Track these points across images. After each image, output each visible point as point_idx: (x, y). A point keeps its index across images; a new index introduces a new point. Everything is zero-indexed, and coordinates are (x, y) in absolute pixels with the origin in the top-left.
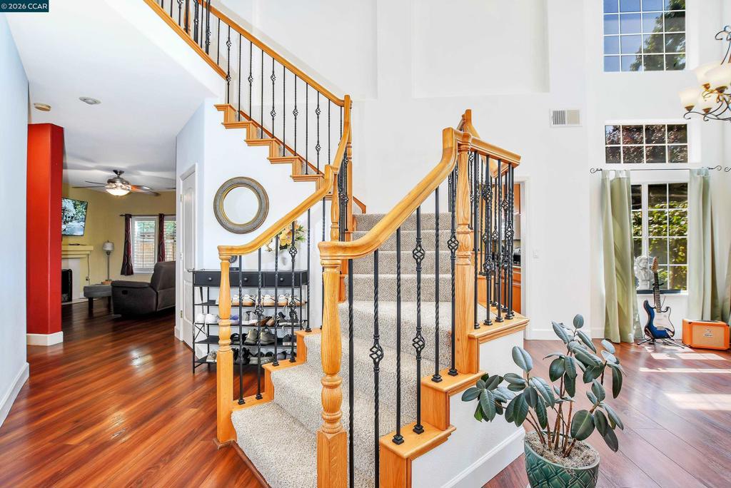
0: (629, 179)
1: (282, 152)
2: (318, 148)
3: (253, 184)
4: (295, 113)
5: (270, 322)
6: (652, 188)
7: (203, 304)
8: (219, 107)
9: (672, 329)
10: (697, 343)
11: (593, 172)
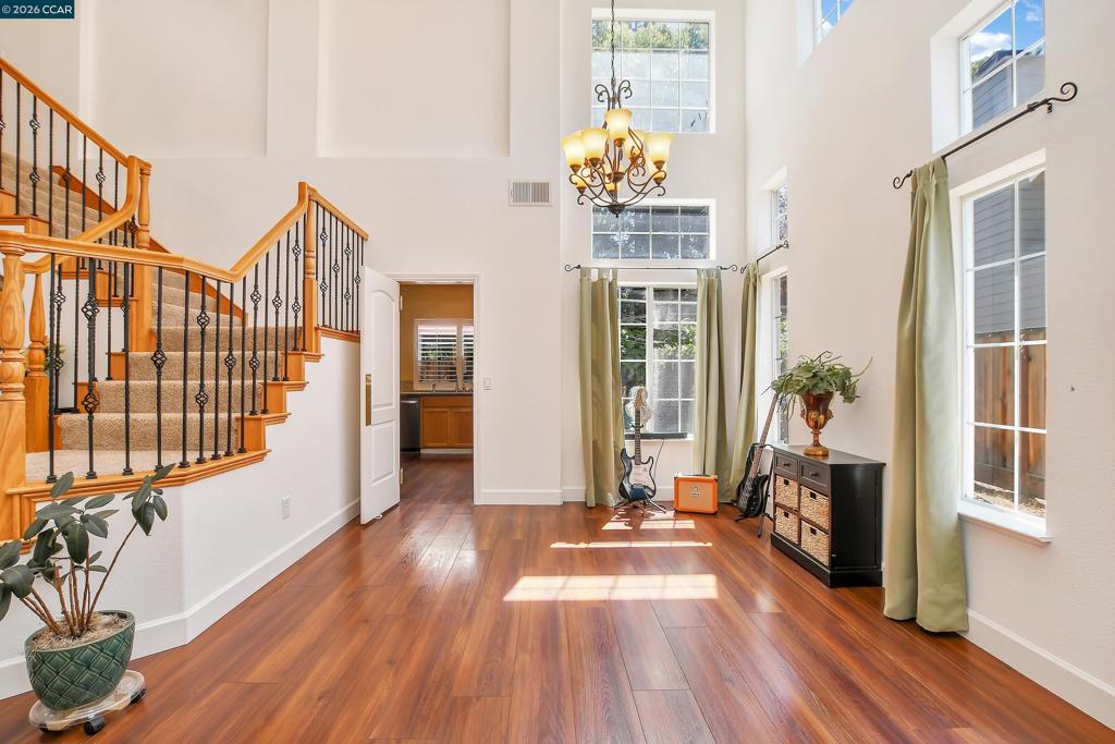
6: (658, 293)
9: (652, 487)
10: (683, 505)
11: (568, 269)
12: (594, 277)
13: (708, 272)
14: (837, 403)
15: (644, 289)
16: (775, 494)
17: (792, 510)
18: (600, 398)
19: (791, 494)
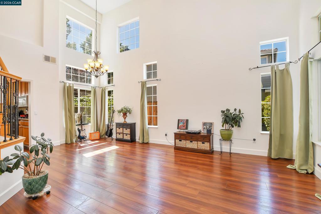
0: (73, 86)
6: (81, 90)
9: (85, 136)
10: (92, 139)
11: (60, 82)
12: (68, 85)
13: (93, 87)
14: (128, 114)
15: (77, 89)
16: (116, 131)
17: (121, 133)
18: (70, 116)
19: (120, 130)
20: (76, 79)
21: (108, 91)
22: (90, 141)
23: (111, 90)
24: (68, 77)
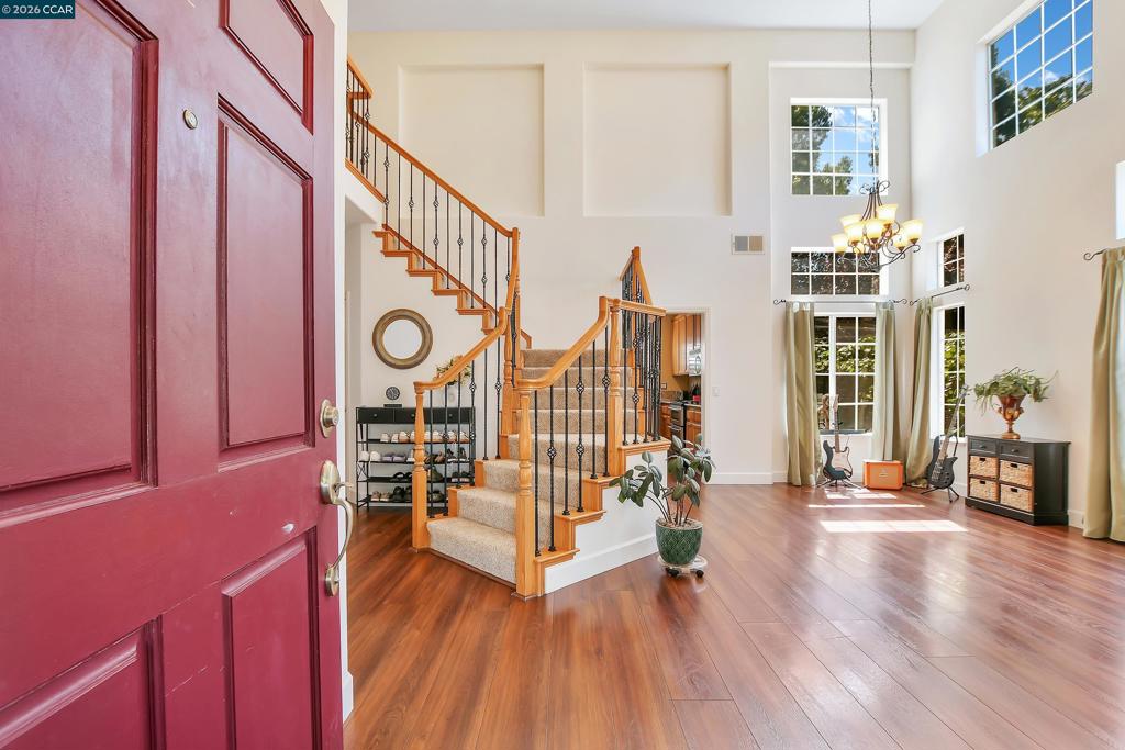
0: (812, 311)
1: (445, 283)
2: (484, 281)
3: (416, 317)
4: (460, 243)
5: (439, 459)
6: (839, 320)
7: (363, 442)
8: (377, 234)
9: (849, 469)
10: (875, 483)
11: (776, 303)
12: (796, 308)
13: (885, 305)
14: (1027, 402)
15: (828, 318)
16: (969, 468)
17: (989, 478)
18: (802, 403)
19: (988, 467)
20: (821, 285)
21: (946, 311)
22: (866, 490)
23: (957, 305)
24: (799, 285)
